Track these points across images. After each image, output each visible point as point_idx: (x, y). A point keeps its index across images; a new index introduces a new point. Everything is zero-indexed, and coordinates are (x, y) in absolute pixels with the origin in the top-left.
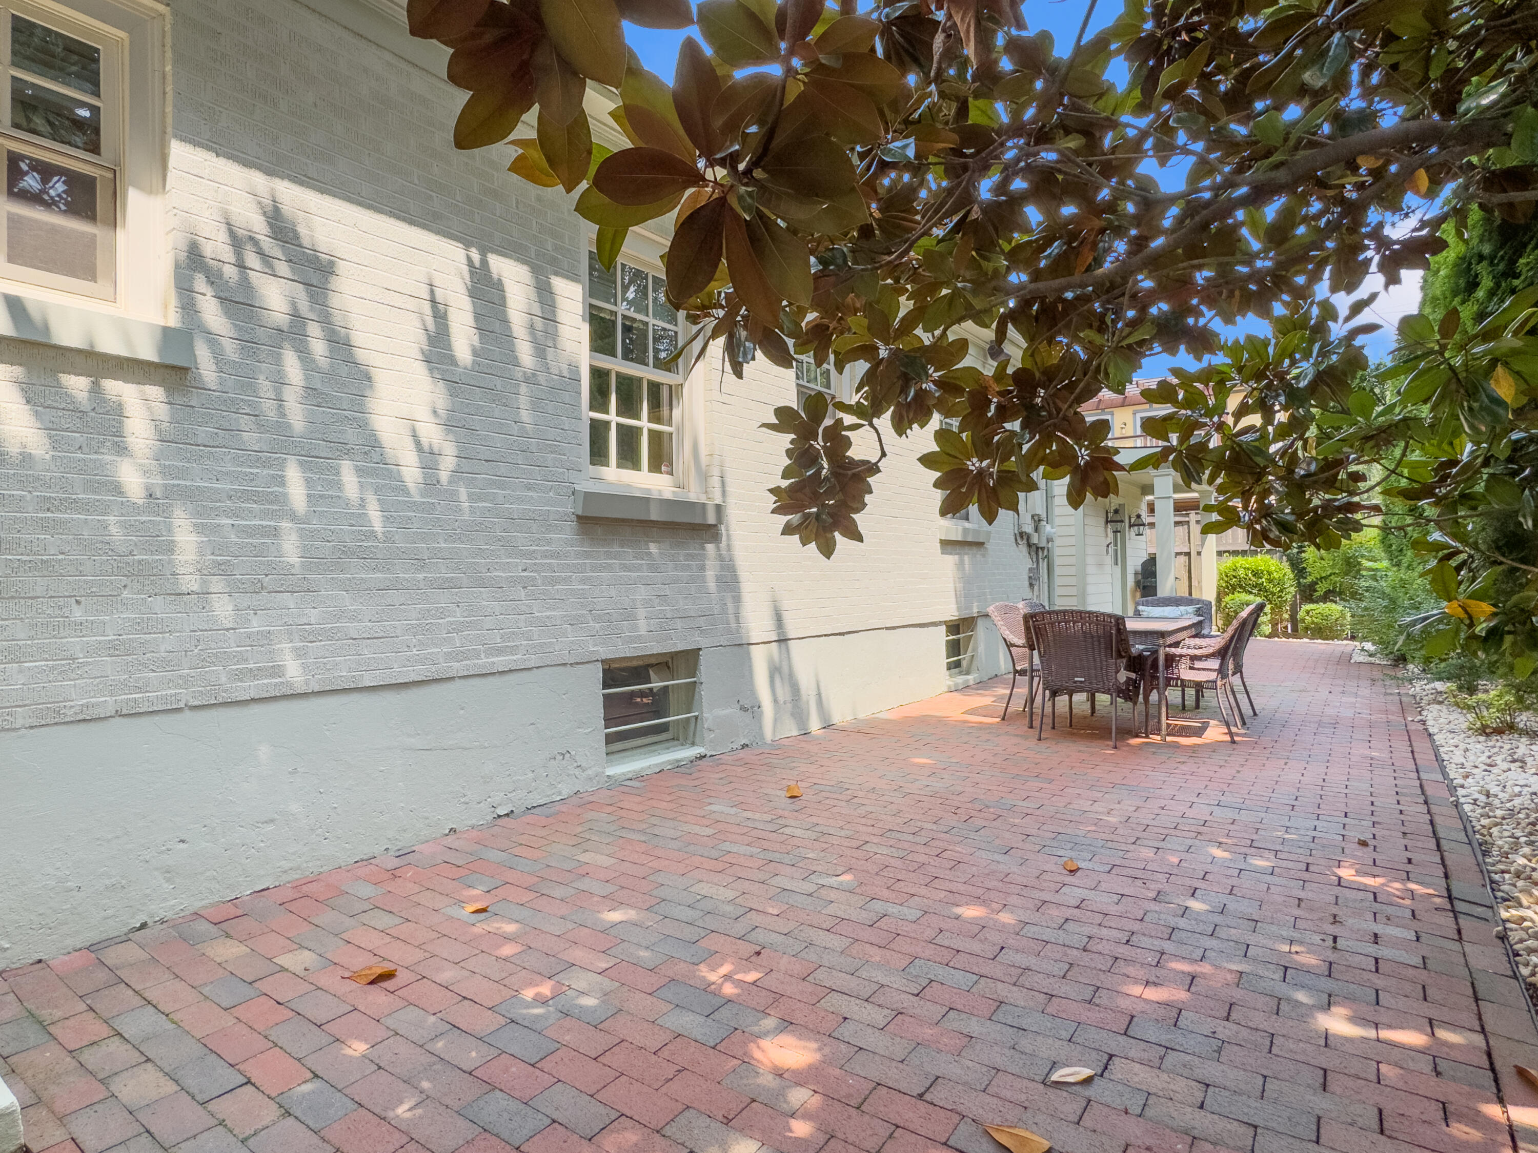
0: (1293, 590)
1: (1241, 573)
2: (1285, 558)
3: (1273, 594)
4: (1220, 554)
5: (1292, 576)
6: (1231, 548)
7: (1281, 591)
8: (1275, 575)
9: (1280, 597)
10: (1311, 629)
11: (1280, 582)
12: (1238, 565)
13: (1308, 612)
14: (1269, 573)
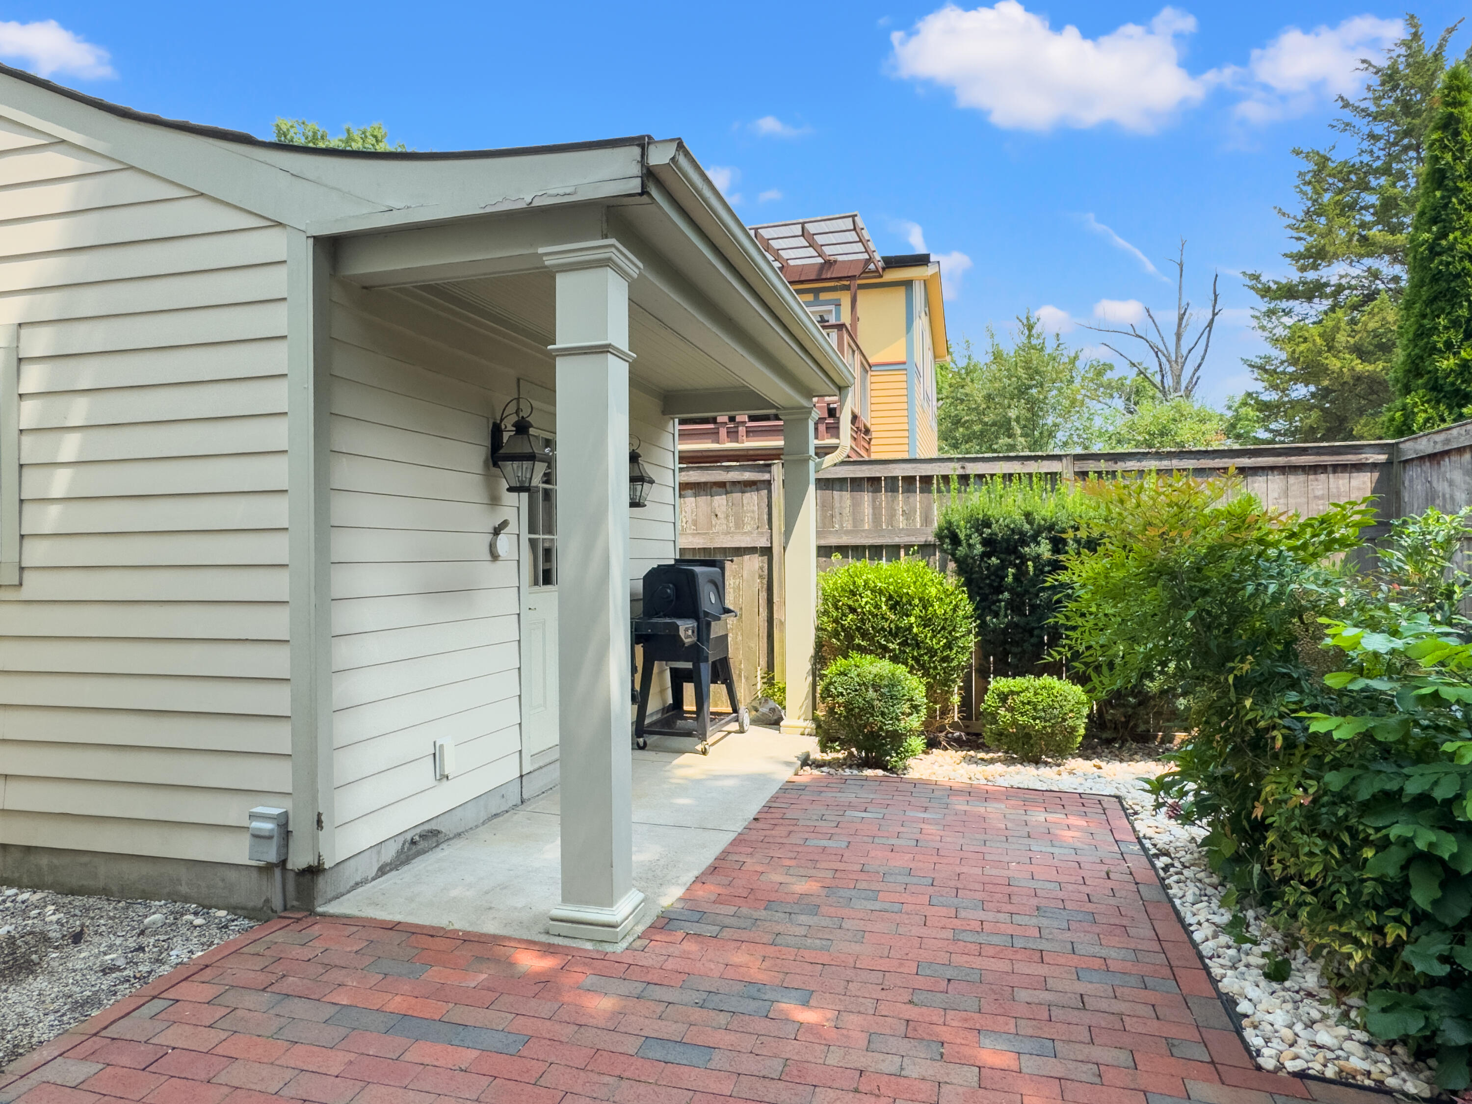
0: (971, 641)
1: (866, 600)
2: (952, 566)
3: (932, 652)
4: (824, 551)
5: (970, 608)
6: (845, 540)
7: (949, 646)
8: (938, 609)
9: (945, 659)
10: (1009, 735)
11: (947, 627)
12: (860, 582)
13: (1003, 698)
14: (926, 604)
